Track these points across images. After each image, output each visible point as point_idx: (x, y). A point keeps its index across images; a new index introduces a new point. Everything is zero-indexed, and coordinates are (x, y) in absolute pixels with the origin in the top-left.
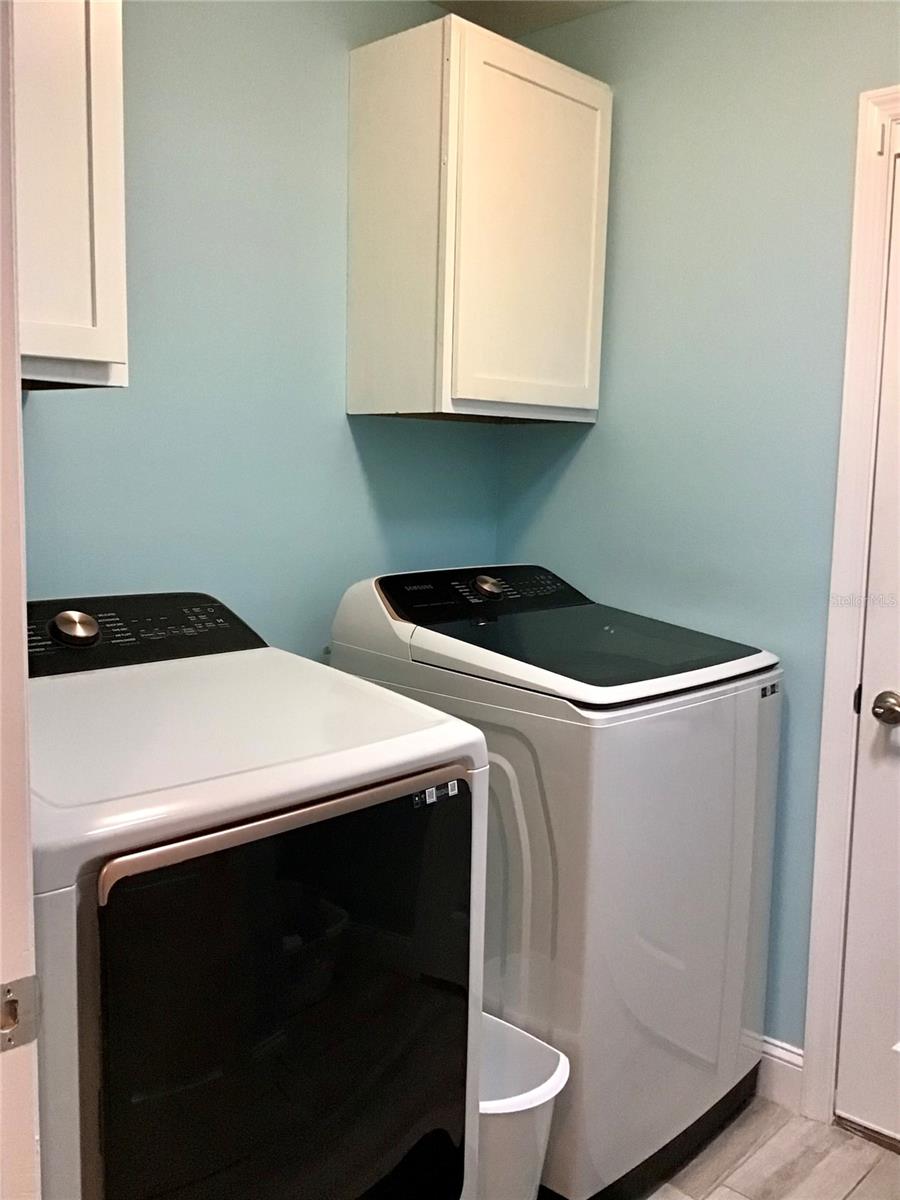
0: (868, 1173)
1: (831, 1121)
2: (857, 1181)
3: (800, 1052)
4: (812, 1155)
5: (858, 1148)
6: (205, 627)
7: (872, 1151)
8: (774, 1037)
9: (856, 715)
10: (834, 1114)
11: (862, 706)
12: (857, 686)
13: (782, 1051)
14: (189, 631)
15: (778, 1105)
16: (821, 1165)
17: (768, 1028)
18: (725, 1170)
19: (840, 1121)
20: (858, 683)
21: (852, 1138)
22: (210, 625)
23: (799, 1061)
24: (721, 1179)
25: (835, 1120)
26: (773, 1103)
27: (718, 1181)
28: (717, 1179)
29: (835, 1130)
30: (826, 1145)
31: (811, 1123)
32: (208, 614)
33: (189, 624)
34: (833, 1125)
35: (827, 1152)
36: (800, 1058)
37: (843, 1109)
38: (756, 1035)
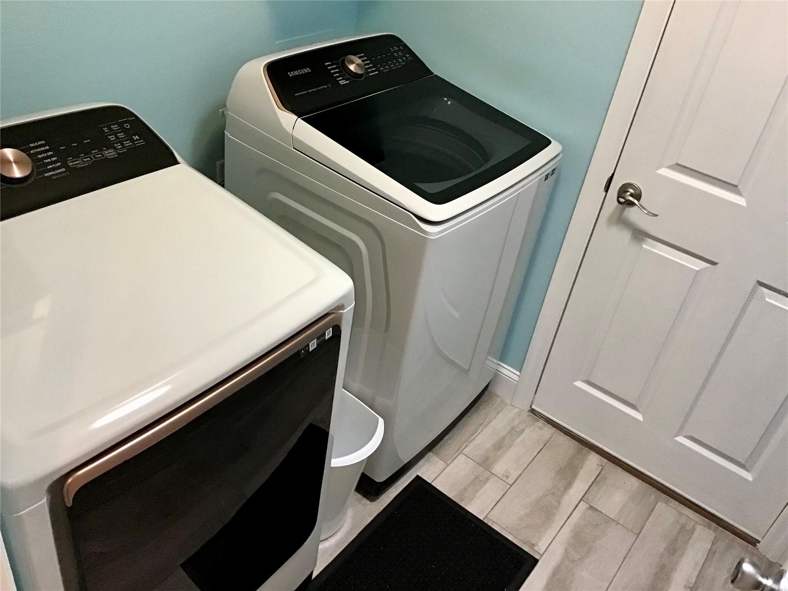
0: (545, 445)
1: (528, 410)
2: (538, 451)
3: (518, 373)
4: (514, 432)
5: (541, 429)
6: (124, 147)
7: (549, 430)
8: (505, 363)
9: (605, 193)
10: (531, 406)
11: (610, 189)
12: (611, 175)
13: (508, 371)
14: (110, 153)
15: (499, 397)
16: (519, 440)
17: (503, 357)
18: (464, 443)
19: (533, 411)
20: (612, 172)
21: (538, 421)
22: (127, 143)
23: (516, 378)
24: (461, 449)
25: (530, 410)
26: (496, 395)
27: (460, 451)
28: (459, 449)
29: (529, 415)
30: (523, 426)
31: (517, 410)
32: (125, 131)
33: (110, 146)
34: (528, 412)
35: (523, 431)
36: (518, 377)
37: (536, 406)
38: (495, 361)
